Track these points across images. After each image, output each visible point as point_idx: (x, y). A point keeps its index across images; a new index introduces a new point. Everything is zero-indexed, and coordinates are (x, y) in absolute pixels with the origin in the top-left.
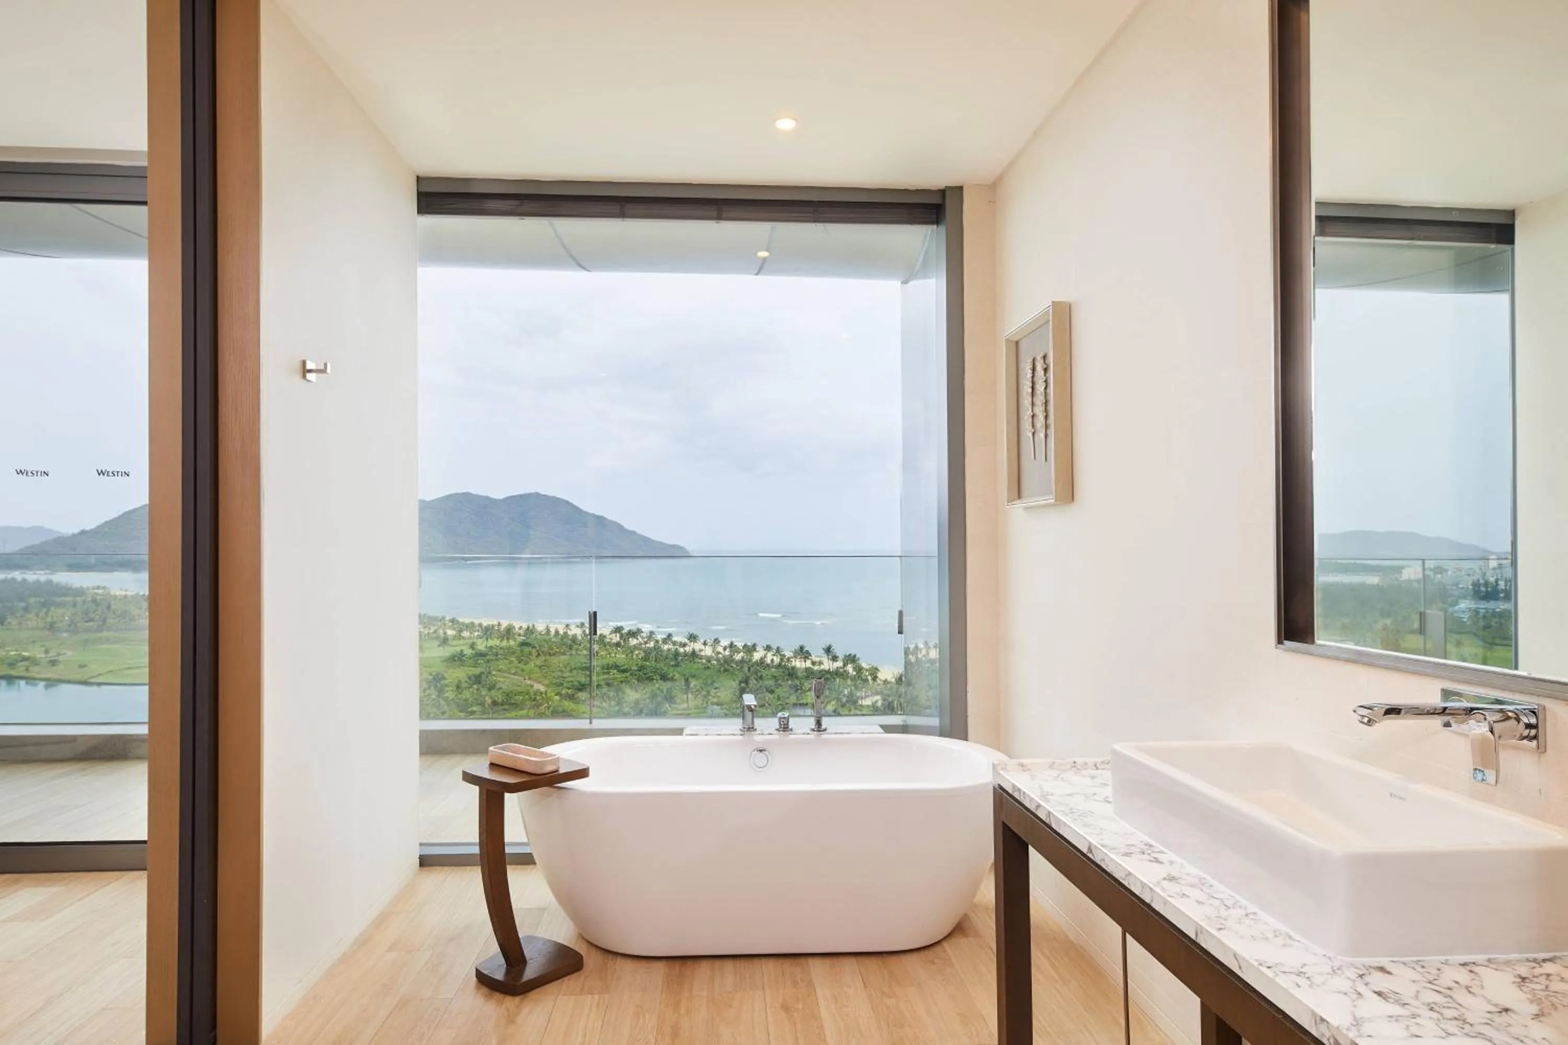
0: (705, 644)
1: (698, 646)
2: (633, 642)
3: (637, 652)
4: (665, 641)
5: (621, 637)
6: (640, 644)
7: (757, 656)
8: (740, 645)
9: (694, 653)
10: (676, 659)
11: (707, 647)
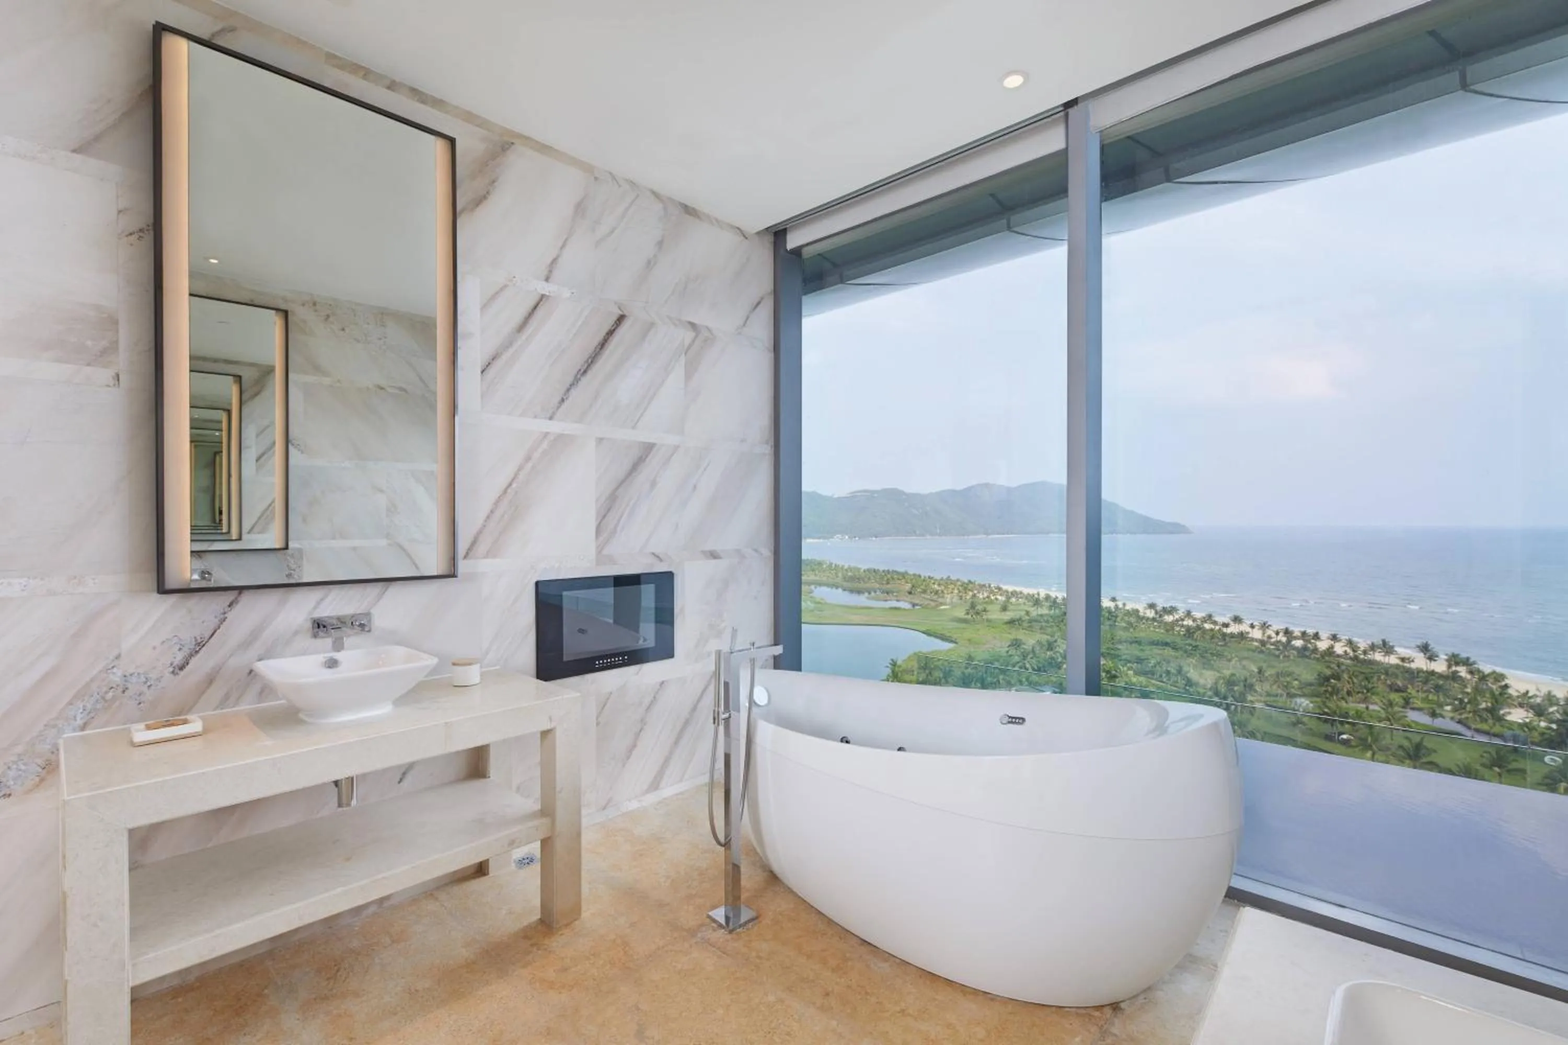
0: (1252, 626)
1: (1244, 628)
2: (1169, 618)
3: (1178, 629)
4: (1204, 620)
5: (1156, 613)
6: (1177, 621)
7: (1323, 645)
8: (1297, 631)
9: (1242, 636)
10: (1225, 640)
11: (1255, 630)
